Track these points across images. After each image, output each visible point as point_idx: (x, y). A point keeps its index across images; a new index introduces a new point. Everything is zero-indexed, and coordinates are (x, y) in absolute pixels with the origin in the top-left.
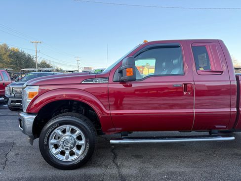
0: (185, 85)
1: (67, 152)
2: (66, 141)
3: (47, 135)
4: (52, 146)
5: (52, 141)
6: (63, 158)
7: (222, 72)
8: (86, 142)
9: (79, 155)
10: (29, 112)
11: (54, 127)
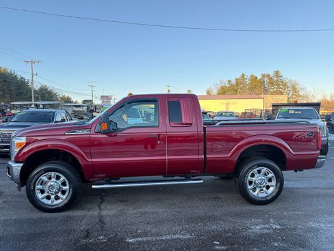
0: (159, 135)
1: (53, 197)
2: (51, 187)
3: (33, 181)
4: (39, 191)
5: (39, 187)
6: (49, 202)
7: (191, 124)
8: (70, 187)
9: (64, 199)
10: (17, 160)
11: (40, 174)
